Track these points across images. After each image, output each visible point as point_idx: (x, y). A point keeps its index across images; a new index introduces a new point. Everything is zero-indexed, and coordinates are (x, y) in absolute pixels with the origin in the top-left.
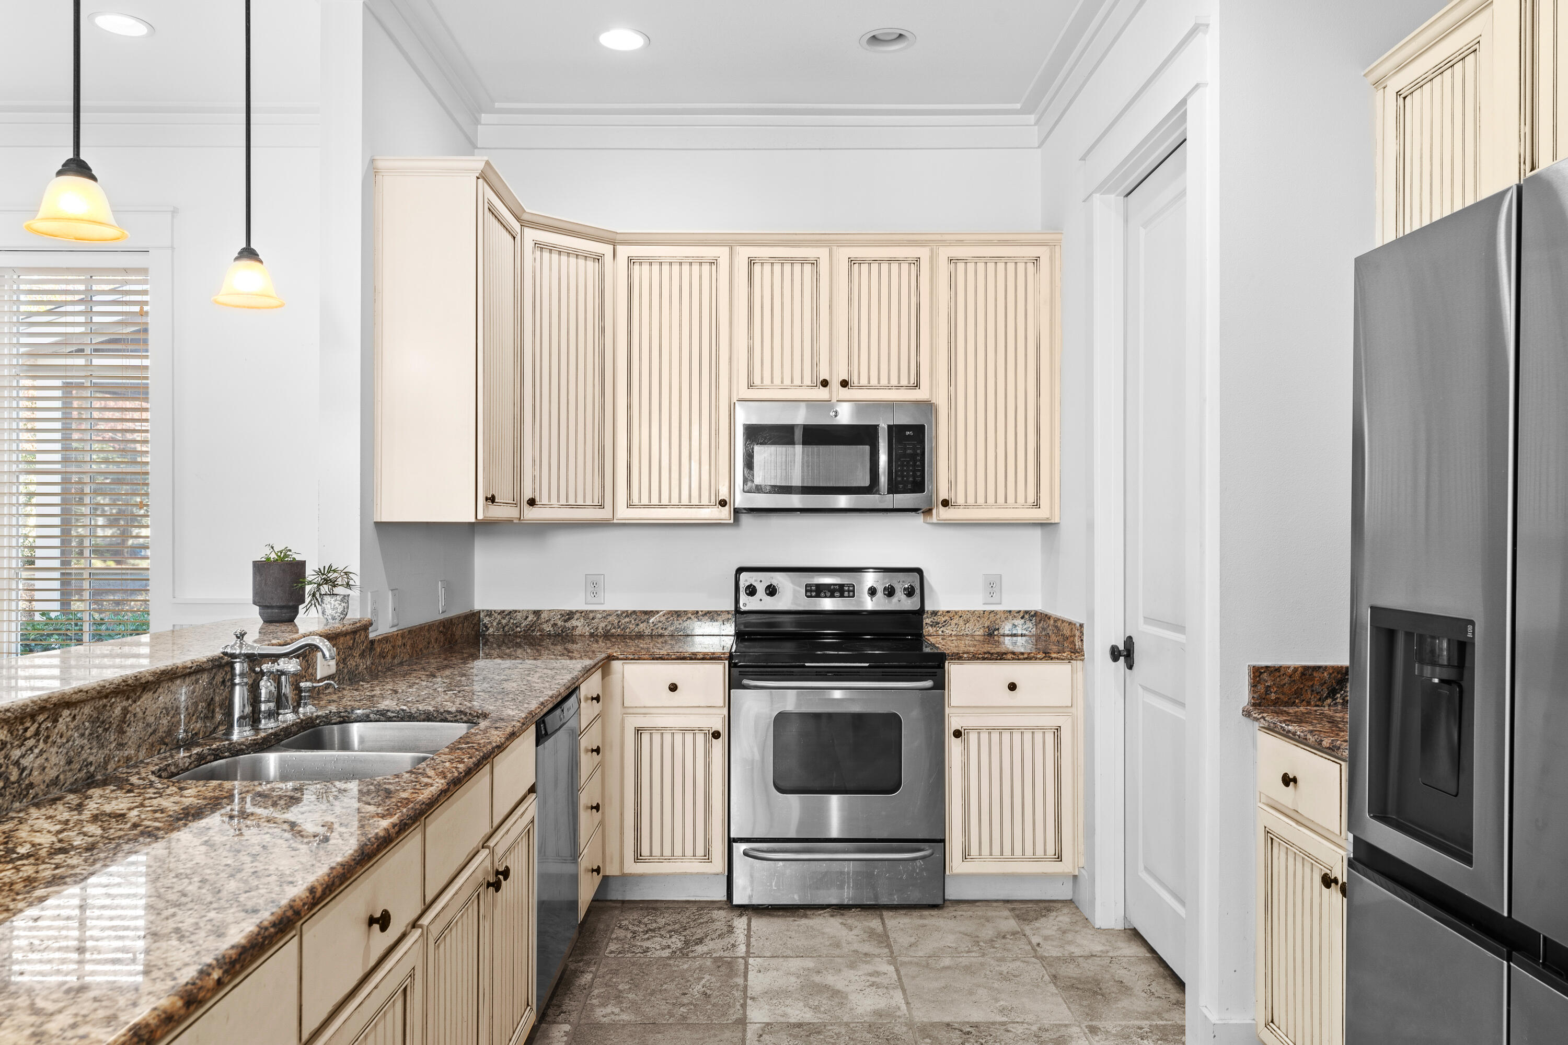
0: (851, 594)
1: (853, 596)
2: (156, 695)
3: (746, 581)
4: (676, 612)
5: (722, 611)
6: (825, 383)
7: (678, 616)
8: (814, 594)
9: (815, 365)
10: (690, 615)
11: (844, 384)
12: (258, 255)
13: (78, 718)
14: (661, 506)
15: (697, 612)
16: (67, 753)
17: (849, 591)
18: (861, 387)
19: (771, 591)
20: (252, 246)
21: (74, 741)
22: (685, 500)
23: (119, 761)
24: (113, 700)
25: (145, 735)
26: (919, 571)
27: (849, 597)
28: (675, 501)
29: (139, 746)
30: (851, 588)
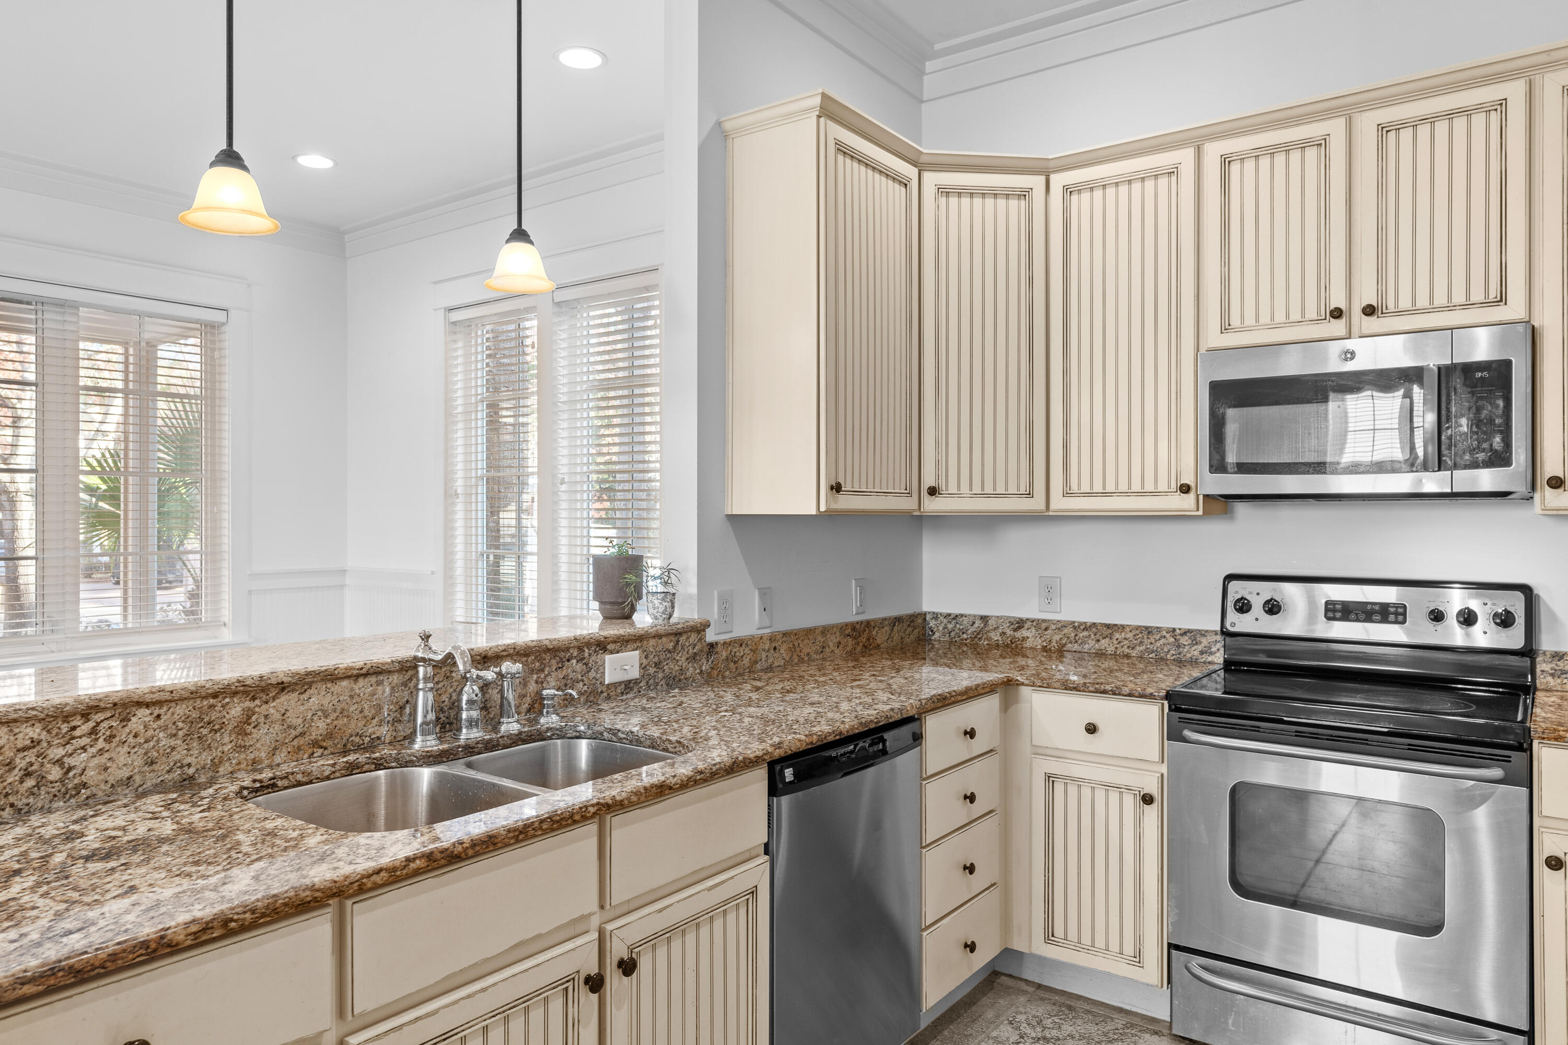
0: (1400, 618)
1: (1404, 622)
2: (305, 696)
3: (1237, 592)
4: (1147, 628)
5: (1207, 631)
6: (1337, 314)
7: (1149, 633)
8: (1338, 615)
9: (1324, 287)
10: (1164, 633)
11: (1369, 311)
12: (529, 236)
13: (164, 718)
14: (1105, 494)
15: (1174, 630)
16: (146, 754)
17: (1396, 614)
18: (1399, 313)
19: (1273, 608)
20: (524, 227)
21: (158, 741)
22: (1136, 487)
23: (239, 763)
24: (227, 700)
25: (285, 738)
26: (1526, 590)
27: (1396, 622)
28: (1123, 487)
29: (275, 749)
30: (1401, 610)
